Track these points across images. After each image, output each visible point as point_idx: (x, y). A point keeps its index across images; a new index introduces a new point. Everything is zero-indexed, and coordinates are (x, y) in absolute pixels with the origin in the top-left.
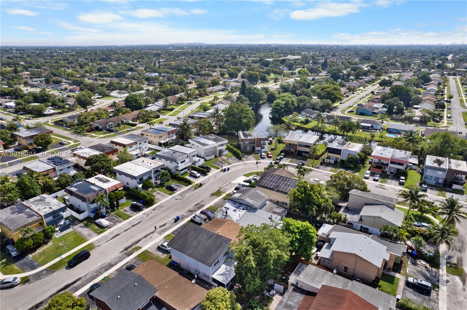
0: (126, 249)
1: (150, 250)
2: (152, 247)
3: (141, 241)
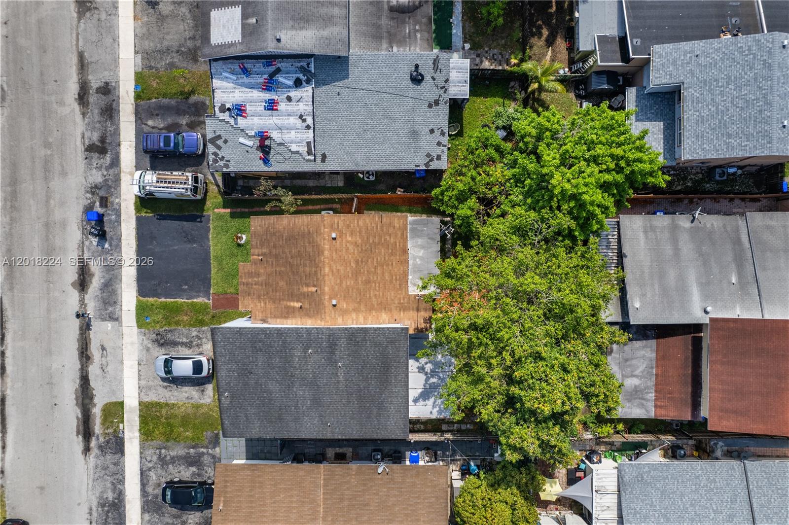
0: (86, 431)
1: (152, 397)
2: (143, 383)
3: (91, 377)
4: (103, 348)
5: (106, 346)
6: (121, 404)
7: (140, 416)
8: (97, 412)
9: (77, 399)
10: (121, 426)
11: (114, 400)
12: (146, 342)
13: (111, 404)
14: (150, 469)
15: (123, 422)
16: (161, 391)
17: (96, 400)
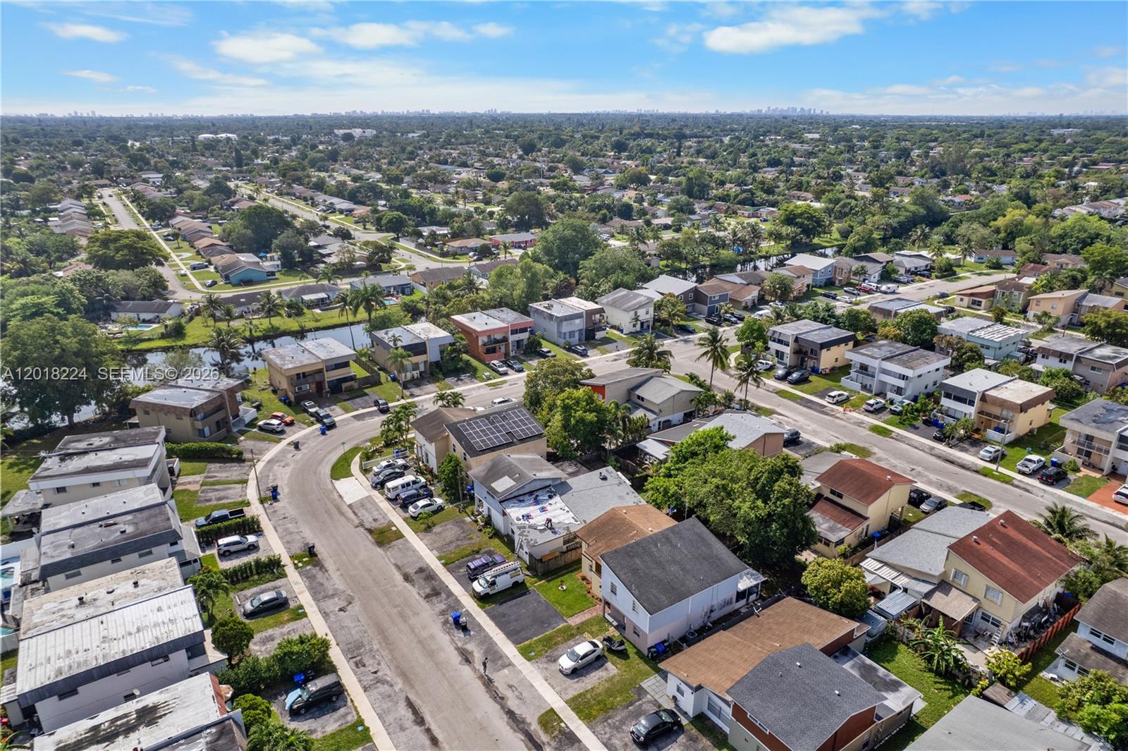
1: (572, 693)
2: (558, 689)
3: (514, 708)
4: (510, 687)
5: (511, 683)
6: (552, 710)
7: (573, 709)
8: (535, 727)
9: (512, 728)
10: (563, 725)
11: (543, 711)
12: (541, 666)
13: (542, 715)
14: (609, 739)
15: (562, 721)
16: (576, 686)
17: (528, 720)
